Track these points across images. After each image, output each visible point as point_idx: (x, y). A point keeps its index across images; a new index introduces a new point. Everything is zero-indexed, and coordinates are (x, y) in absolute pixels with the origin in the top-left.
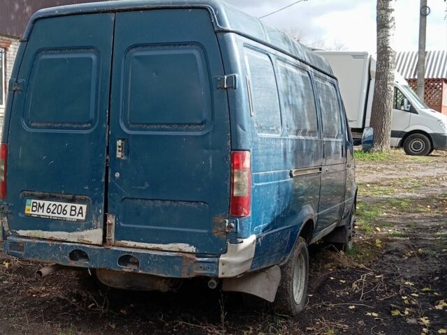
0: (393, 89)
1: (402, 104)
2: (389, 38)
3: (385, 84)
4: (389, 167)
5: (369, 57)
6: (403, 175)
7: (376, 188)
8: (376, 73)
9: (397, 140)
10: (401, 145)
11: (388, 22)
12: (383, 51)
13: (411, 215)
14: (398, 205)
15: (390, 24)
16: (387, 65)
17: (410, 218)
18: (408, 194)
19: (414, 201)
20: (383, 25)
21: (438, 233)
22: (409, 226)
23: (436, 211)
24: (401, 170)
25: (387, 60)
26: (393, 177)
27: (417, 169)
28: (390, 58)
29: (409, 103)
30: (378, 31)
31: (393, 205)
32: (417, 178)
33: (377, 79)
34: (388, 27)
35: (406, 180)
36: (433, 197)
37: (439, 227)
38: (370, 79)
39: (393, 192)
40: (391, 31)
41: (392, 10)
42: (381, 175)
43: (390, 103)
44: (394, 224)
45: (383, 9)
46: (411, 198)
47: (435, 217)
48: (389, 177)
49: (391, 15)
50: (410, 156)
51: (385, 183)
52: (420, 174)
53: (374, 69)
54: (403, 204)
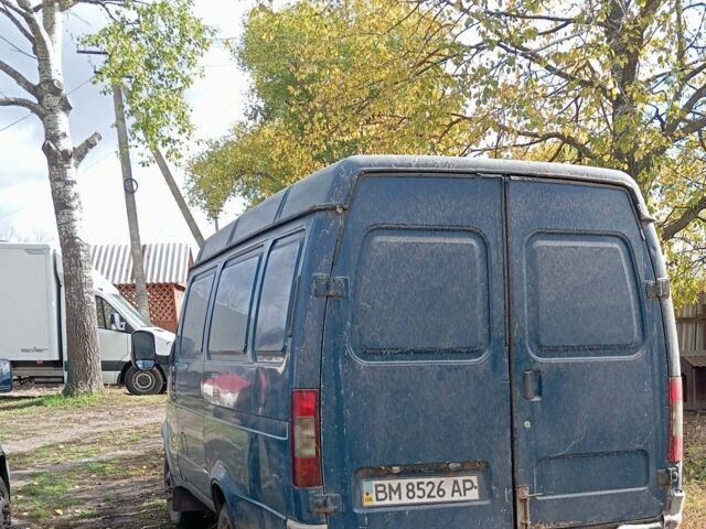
0: (93, 299)
1: (113, 321)
2: (74, 224)
3: (80, 293)
4: (101, 415)
5: (51, 252)
6: (117, 425)
7: (73, 448)
8: (65, 277)
9: (114, 375)
10: (122, 381)
11: (70, 200)
12: (70, 243)
13: (114, 483)
14: (101, 470)
15: (74, 204)
16: (79, 265)
17: (113, 488)
18: (119, 453)
19: (125, 461)
20: (62, 205)
21: (145, 504)
22: (108, 500)
23: (154, 471)
24: (116, 417)
25: (77, 257)
26: (101, 429)
27: (140, 415)
28: (82, 253)
29: (122, 319)
30: (57, 213)
31: (93, 472)
32: (137, 428)
33: (68, 285)
34: (71, 208)
35: (120, 432)
36: (154, 453)
37: (149, 494)
38: (59, 286)
39: (99, 452)
40: (76, 214)
41: (73, 183)
42: (84, 429)
43: (93, 320)
44: (87, 500)
45: (59, 180)
46: (122, 458)
47: (149, 481)
48: (95, 431)
49: (73, 190)
50: (134, 397)
51: (88, 441)
52: (142, 422)
53: (60, 270)
54: (109, 468)
